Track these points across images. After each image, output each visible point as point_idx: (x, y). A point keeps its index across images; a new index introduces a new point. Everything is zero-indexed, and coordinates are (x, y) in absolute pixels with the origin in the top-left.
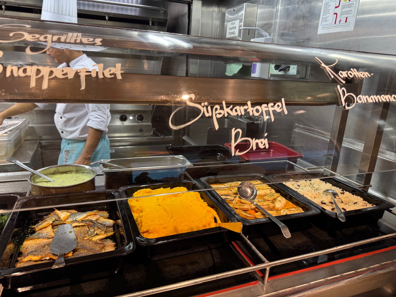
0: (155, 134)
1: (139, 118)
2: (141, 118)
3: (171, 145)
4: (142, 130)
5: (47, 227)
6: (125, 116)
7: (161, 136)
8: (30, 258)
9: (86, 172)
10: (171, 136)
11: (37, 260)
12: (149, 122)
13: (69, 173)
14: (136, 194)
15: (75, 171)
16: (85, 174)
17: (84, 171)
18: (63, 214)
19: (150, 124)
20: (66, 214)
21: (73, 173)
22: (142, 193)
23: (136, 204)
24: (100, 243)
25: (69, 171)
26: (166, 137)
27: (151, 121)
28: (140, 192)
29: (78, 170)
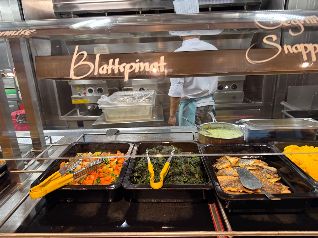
0: (245, 101)
1: (234, 88)
2: (235, 87)
3: (259, 109)
4: (235, 97)
5: (228, 167)
6: (222, 86)
7: (251, 102)
8: (229, 188)
9: (232, 129)
10: (261, 102)
11: (235, 191)
12: (241, 90)
13: (219, 129)
14: (287, 149)
15: (223, 128)
16: (232, 130)
17: (230, 128)
18: (232, 159)
19: (242, 92)
20: (235, 160)
21: (222, 129)
22: (291, 148)
23: (291, 157)
24: (279, 186)
25: (218, 128)
26: (256, 103)
27: (243, 90)
28: (289, 148)
29: (225, 127)
